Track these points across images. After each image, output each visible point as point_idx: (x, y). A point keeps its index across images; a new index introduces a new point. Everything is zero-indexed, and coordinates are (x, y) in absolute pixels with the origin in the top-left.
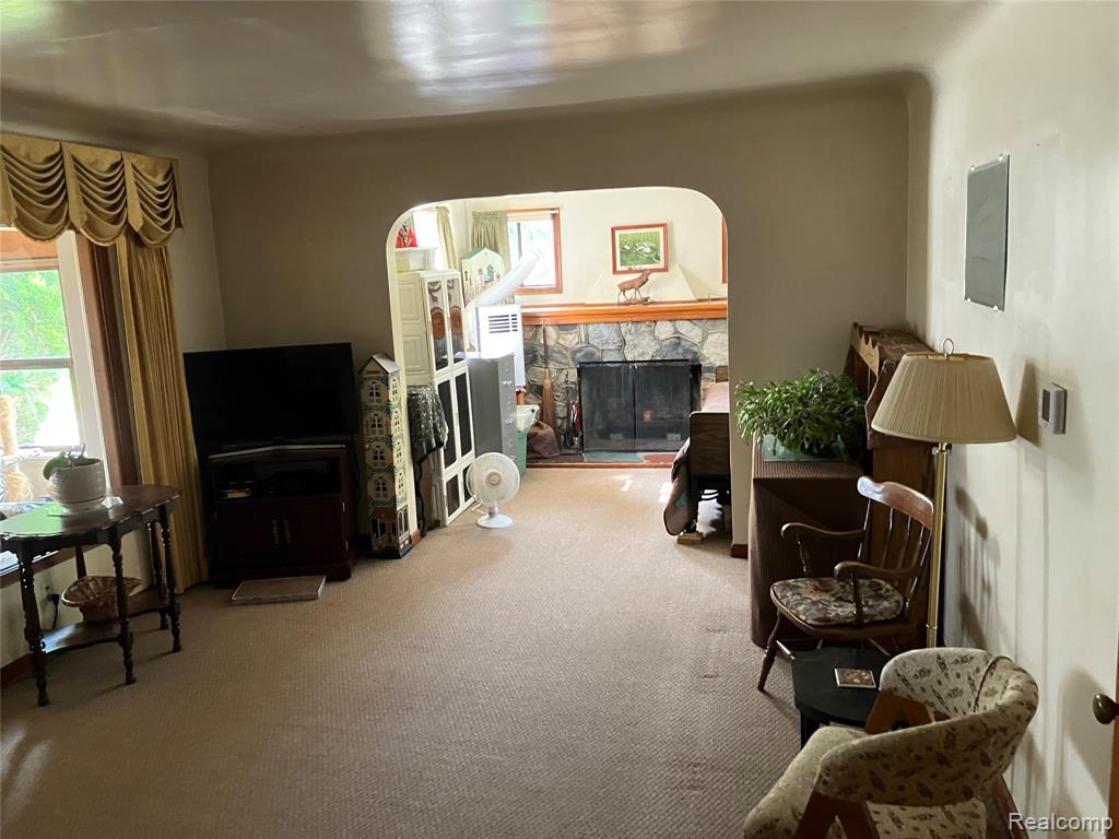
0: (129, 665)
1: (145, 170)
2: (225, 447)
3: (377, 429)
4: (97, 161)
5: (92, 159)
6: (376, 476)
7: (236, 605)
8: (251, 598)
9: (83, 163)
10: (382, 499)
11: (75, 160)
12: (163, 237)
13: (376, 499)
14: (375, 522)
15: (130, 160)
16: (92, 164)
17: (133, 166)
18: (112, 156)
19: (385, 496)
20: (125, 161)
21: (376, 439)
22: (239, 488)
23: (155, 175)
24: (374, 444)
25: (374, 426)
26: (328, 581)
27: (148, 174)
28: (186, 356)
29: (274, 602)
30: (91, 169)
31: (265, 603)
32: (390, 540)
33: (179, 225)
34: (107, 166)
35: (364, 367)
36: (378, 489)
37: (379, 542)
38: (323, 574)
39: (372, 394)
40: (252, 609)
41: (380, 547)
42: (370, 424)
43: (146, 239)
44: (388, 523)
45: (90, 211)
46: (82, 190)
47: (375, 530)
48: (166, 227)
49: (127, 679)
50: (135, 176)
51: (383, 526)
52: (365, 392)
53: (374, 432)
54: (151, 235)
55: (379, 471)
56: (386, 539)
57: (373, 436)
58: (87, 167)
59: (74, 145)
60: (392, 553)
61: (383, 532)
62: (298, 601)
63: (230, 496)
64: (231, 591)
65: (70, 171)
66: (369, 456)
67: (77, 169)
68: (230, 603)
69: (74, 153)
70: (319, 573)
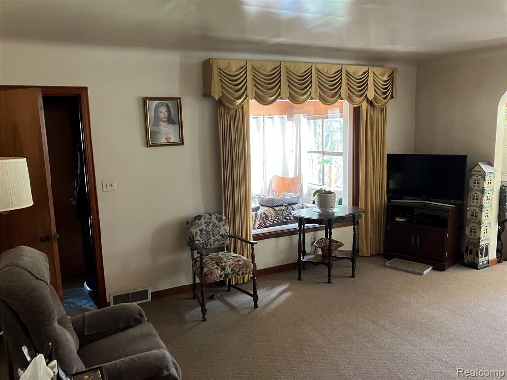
0: (330, 275)
1: (379, 74)
2: (404, 198)
3: (475, 201)
4: (356, 72)
5: (355, 71)
6: (471, 224)
7: (387, 267)
8: (393, 266)
9: (350, 73)
10: (473, 237)
11: (347, 71)
12: (384, 102)
13: (470, 236)
14: (467, 248)
15: (372, 70)
16: (354, 73)
17: (373, 72)
18: (365, 69)
19: (475, 236)
20: (370, 71)
21: (474, 206)
22: (402, 217)
23: (383, 75)
24: (473, 208)
25: (474, 199)
26: (434, 269)
27: (380, 76)
28: (389, 155)
29: (403, 271)
30: (353, 75)
31: (399, 270)
32: (474, 258)
33: (392, 97)
34: (361, 73)
35: (474, 167)
36: (471, 231)
37: (468, 258)
38: (432, 265)
39: (475, 183)
40: (392, 270)
41: (468, 261)
42: (472, 197)
43: (375, 104)
44: (474, 250)
45: (350, 93)
46: (348, 84)
47: (467, 251)
48: (385, 98)
49: (329, 281)
50: (374, 77)
51: (471, 251)
52: (472, 181)
53: (473, 202)
54: (378, 102)
55: (474, 222)
56: (473, 258)
57: (472, 204)
58: (351, 74)
59: (347, 66)
60: (474, 266)
61: (471, 253)
62: (413, 273)
63: (397, 219)
64: (387, 260)
65: (344, 76)
66: (469, 214)
67: (347, 75)
68: (385, 266)
69: (347, 69)
70: (429, 264)
